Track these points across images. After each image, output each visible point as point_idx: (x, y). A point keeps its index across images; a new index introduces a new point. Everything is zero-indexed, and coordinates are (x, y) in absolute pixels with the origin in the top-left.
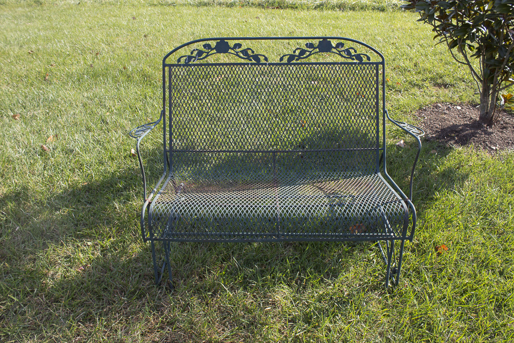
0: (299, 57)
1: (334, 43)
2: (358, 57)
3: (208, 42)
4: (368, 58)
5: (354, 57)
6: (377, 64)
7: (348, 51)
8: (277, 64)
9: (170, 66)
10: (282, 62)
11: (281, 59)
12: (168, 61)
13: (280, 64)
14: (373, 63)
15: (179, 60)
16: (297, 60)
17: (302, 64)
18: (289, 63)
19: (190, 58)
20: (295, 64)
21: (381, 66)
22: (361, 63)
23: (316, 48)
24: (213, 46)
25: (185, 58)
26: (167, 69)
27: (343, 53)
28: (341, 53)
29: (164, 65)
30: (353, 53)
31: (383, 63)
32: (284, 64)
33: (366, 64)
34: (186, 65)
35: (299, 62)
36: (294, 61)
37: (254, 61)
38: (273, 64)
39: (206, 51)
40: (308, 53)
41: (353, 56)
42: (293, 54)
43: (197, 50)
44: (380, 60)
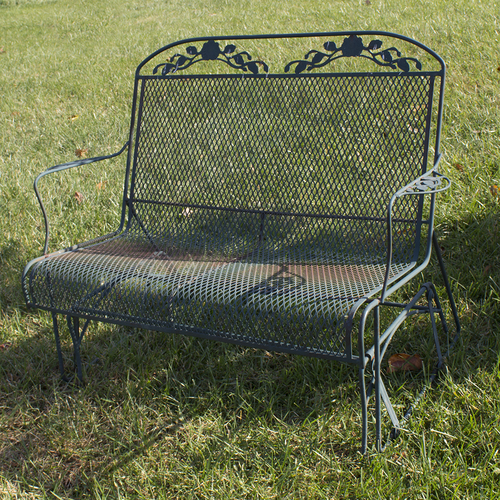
0: (313, 65)
1: (366, 40)
2: (403, 63)
3: (193, 44)
4: (419, 66)
5: (396, 64)
6: (433, 75)
7: (386, 54)
8: (280, 76)
9: (145, 78)
10: (288, 73)
11: (287, 68)
12: (143, 72)
13: (284, 76)
14: (425, 74)
15: (155, 71)
16: (309, 69)
17: (315, 76)
18: (298, 74)
19: (169, 67)
20: (305, 76)
21: (438, 80)
22: (407, 73)
23: (339, 50)
24: (199, 50)
25: (163, 67)
26: (140, 82)
27: (378, 57)
28: (376, 57)
29: (138, 77)
30: (394, 57)
31: (441, 74)
32: (290, 76)
33: (414, 74)
34: (163, 77)
35: (311, 72)
36: (306, 72)
37: (249, 72)
38: (275, 76)
39: (191, 57)
40: (327, 58)
41: (395, 61)
42: (305, 60)
43: (178, 55)
44: (438, 68)
